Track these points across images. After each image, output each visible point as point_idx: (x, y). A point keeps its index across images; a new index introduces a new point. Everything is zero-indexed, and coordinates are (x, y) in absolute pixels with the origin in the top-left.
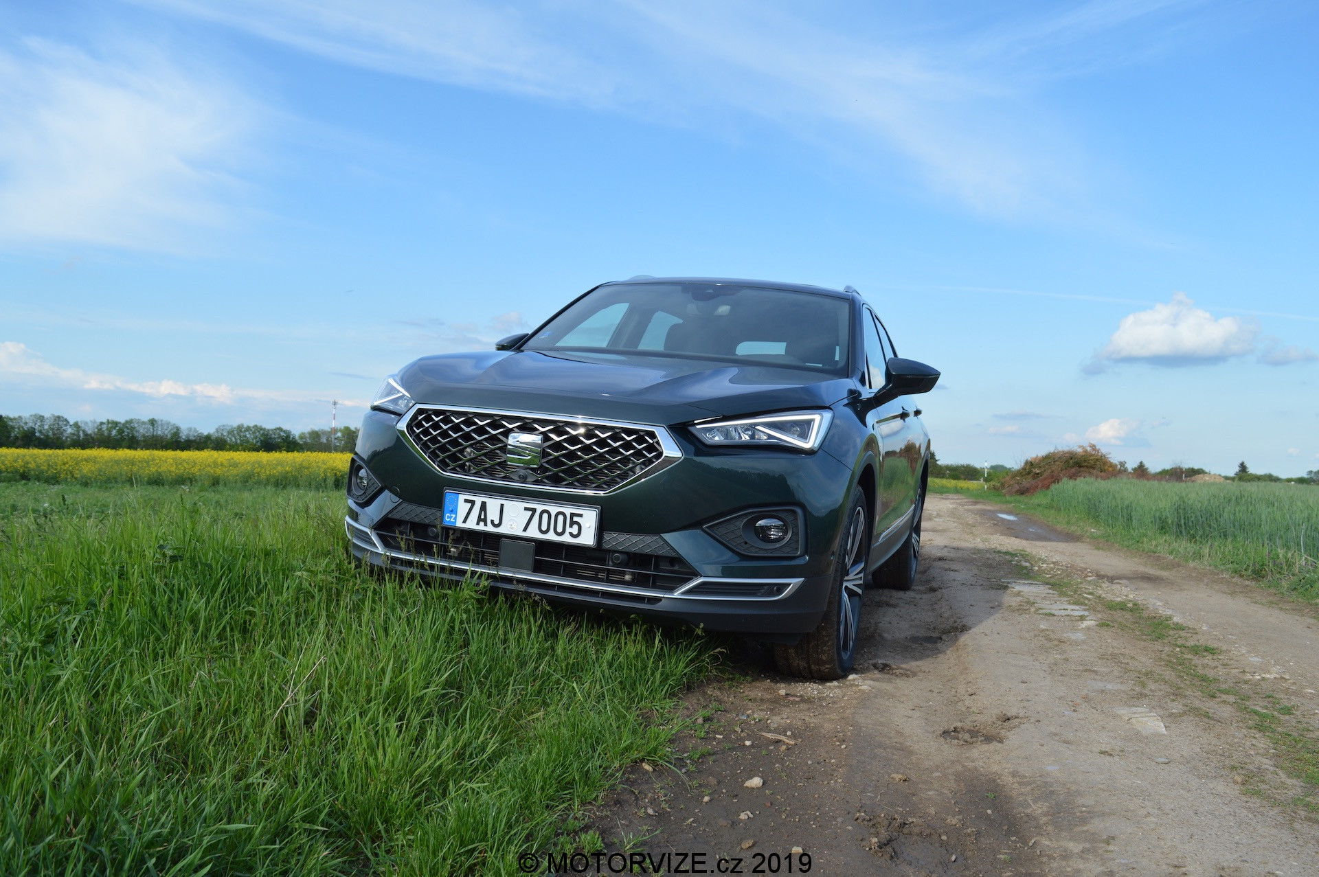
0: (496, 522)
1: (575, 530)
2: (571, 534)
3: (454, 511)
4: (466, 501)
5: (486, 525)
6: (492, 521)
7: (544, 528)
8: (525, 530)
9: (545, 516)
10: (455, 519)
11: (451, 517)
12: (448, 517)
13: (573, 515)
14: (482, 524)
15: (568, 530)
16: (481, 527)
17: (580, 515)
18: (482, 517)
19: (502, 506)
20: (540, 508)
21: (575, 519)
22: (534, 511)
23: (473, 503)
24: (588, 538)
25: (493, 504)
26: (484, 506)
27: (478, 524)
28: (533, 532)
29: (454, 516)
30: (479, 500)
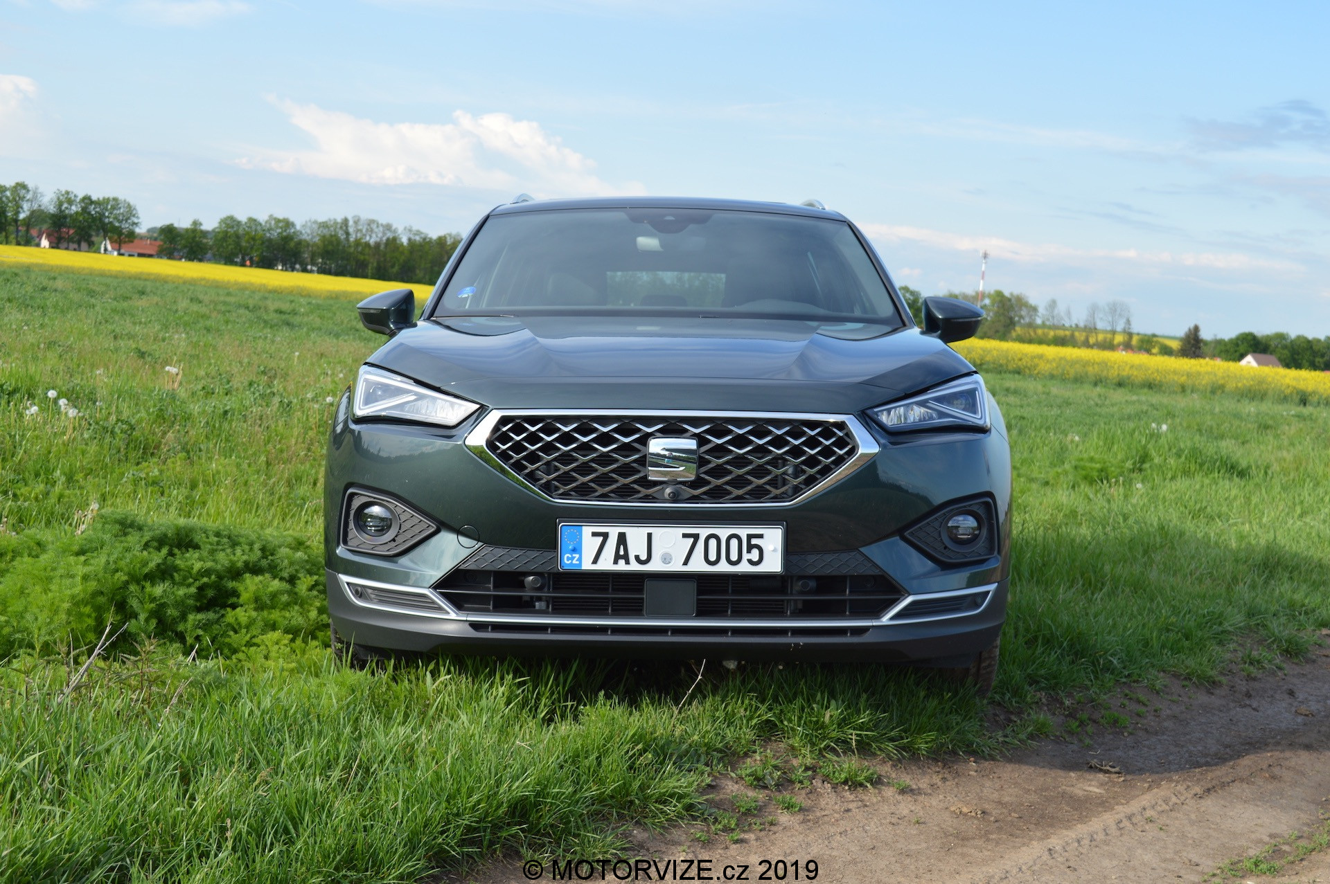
0: (644, 557)
1: (755, 555)
2: (750, 561)
3: (577, 550)
4: (594, 534)
5: (627, 562)
6: (637, 558)
7: (713, 557)
8: (686, 563)
9: (713, 542)
10: (580, 559)
11: (573, 558)
12: (568, 558)
13: (750, 537)
14: (622, 562)
15: (746, 556)
16: (622, 566)
17: (761, 536)
18: (622, 553)
19: (650, 535)
20: (704, 532)
21: (754, 541)
22: (696, 537)
23: (605, 536)
24: (773, 563)
25: (636, 536)
26: (622, 539)
27: (616, 562)
28: (698, 565)
29: (577, 556)
30: (613, 531)
